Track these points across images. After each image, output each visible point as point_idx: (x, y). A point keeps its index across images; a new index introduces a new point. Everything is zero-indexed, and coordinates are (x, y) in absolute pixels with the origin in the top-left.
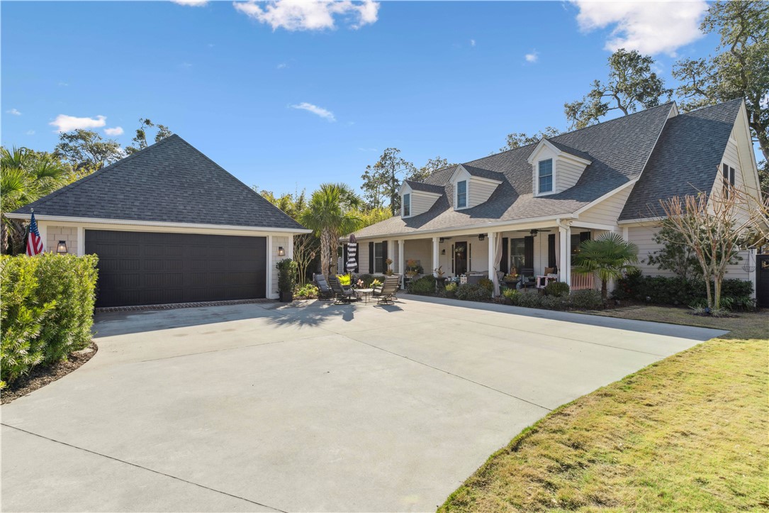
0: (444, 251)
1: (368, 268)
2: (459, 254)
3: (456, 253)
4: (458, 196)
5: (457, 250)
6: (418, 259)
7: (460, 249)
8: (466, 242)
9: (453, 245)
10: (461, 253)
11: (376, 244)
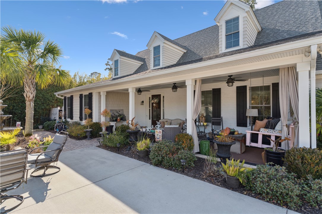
0: (143, 102)
1: (79, 116)
2: (154, 105)
3: (152, 104)
4: (154, 58)
5: (153, 101)
6: (121, 108)
7: (156, 100)
8: (160, 95)
9: (150, 98)
10: (156, 103)
11: (85, 95)
